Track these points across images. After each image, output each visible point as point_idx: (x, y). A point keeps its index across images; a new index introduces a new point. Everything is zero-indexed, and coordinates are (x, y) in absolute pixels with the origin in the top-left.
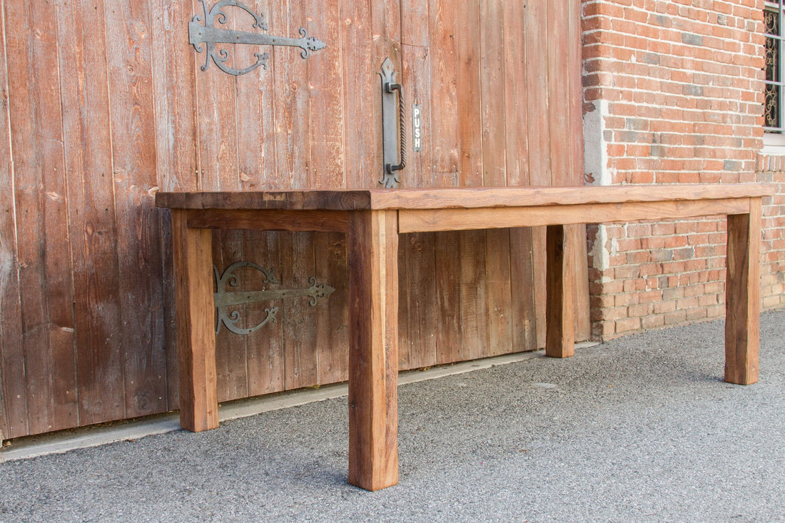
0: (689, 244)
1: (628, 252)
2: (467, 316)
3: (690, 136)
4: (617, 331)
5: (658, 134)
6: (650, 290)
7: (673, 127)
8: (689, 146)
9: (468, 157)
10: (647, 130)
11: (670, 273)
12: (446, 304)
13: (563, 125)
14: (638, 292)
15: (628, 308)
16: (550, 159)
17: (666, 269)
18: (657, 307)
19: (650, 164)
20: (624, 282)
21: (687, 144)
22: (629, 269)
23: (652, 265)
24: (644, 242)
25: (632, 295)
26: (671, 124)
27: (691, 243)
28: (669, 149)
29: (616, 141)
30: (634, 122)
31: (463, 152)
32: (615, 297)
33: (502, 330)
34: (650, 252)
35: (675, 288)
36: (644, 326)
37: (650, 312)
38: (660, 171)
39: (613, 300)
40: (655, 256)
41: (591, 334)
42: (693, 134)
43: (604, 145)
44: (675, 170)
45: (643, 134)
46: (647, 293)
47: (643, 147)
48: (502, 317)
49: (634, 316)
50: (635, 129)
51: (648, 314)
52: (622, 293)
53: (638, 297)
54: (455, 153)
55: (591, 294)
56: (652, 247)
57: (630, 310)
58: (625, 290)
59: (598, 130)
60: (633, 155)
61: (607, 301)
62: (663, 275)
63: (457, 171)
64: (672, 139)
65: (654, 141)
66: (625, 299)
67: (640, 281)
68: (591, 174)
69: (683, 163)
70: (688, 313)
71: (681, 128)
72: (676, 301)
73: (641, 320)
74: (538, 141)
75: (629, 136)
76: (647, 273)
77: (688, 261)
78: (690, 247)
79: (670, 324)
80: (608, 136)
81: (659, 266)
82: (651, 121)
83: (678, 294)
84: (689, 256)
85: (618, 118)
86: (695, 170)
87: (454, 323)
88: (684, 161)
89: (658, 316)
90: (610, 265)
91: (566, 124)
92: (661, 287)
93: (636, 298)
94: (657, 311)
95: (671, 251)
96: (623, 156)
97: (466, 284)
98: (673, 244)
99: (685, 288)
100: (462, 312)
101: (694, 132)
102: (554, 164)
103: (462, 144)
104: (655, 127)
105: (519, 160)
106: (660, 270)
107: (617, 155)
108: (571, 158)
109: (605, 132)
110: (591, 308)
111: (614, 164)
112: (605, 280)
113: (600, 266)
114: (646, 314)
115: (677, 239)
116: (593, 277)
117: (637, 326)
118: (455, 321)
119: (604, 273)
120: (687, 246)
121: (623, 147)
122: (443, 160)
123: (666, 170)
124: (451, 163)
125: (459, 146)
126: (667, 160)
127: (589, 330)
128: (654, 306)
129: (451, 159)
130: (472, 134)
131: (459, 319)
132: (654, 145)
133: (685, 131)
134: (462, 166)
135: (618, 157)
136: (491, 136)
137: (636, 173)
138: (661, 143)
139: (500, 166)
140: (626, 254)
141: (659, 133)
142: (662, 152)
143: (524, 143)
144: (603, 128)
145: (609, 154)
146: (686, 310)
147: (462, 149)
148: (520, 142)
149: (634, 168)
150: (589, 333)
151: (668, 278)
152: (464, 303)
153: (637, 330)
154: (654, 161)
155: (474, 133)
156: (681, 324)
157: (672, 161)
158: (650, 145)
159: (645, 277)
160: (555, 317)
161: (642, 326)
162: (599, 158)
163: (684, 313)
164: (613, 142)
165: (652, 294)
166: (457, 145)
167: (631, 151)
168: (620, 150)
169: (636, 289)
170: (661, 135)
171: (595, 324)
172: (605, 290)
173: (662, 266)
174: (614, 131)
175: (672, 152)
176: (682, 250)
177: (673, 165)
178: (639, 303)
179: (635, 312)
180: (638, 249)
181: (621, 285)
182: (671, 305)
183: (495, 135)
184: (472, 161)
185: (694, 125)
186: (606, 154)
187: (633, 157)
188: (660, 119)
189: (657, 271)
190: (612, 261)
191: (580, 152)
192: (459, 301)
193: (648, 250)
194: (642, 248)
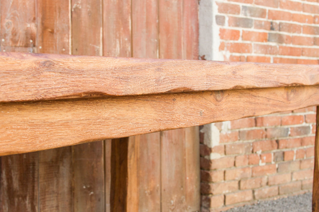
0: (306, 122)
1: (241, 130)
2: (45, 195)
3: (311, 27)
4: (227, 203)
5: (276, 24)
6: (264, 164)
7: (292, 17)
8: (309, 36)
9: (52, 32)
10: (264, 17)
11: (286, 148)
12: (16, 185)
13: (175, 9)
14: (251, 166)
15: (239, 182)
16: (159, 41)
17: (282, 145)
18: (271, 179)
19: (267, 49)
20: (235, 157)
21: (307, 33)
22: (241, 146)
23: (266, 141)
24: (259, 121)
25: (244, 169)
26: (290, 14)
27: (308, 121)
28: (288, 37)
29: (229, 26)
30: (251, 10)
31: (44, 28)
32: (225, 172)
33: (92, 207)
34: (266, 130)
35: (291, 162)
36: (257, 198)
37: (264, 183)
38: (278, 56)
39: (223, 175)
40: (270, 133)
41: (201, 205)
42: (313, 25)
43: (216, 29)
44: (293, 55)
45: (260, 21)
46: (261, 167)
47: (260, 33)
48: (92, 195)
49: (245, 188)
50: (252, 16)
51: (261, 186)
52: (233, 167)
53: (251, 171)
54: (33, 27)
55: (201, 168)
56: (267, 126)
57: (242, 184)
58: (237, 164)
59: (210, 15)
60: (249, 40)
61: (216, 176)
62: (279, 150)
63: (34, 46)
64: (291, 28)
65: (272, 29)
66: (236, 173)
67: (253, 156)
68: (204, 56)
69: (303, 50)
70: (304, 183)
71: (301, 19)
72: (292, 173)
73: (253, 192)
74: (145, 21)
75: (246, 23)
76: (262, 149)
77: (304, 138)
78: (307, 125)
79: (285, 194)
80: (220, 20)
81: (275, 142)
82: (269, 11)
83: (294, 167)
84: (306, 133)
85: (233, 5)
86: (314, 56)
87: (25, 204)
88: (303, 49)
89: (272, 188)
90: (220, 142)
91: (179, 8)
92: (276, 160)
93: (249, 172)
94: (271, 183)
95: (288, 129)
96: (237, 40)
97: (45, 163)
98: (290, 122)
99: (301, 161)
100: (37, 193)
101: (314, 23)
102: (163, 44)
103: (43, 19)
104: (273, 16)
105: (119, 39)
106: (275, 145)
107: (231, 39)
108: (184, 40)
109: (217, 17)
110: (201, 181)
111: (227, 47)
112: (214, 156)
113: (210, 143)
114: (259, 186)
115: (294, 118)
116: (203, 153)
117: (249, 197)
118: (27, 202)
119: (213, 150)
120: (304, 124)
121: (238, 32)
122: (14, 34)
123: (284, 55)
124: (27, 38)
125: (39, 20)
126: (285, 47)
127: (198, 202)
128: (268, 179)
129: (26, 34)
130: (57, 11)
131: (33, 199)
132: (273, 32)
133: (305, 22)
134: (43, 41)
135: (232, 41)
136: (84, 13)
137: (252, 57)
138: (280, 30)
139: (95, 43)
140: (239, 132)
141: (278, 22)
142: (280, 39)
143: (126, 22)
144: (215, 11)
145: (222, 38)
146: (301, 181)
147: (43, 24)
148: (121, 20)
149: (249, 52)
150: (198, 205)
151: (284, 153)
152: (41, 183)
153: (249, 201)
154: (271, 47)
155: (60, 8)
156: (296, 194)
157: (291, 48)
158: (267, 32)
159: (259, 152)
160: (120, 201)
161: (254, 197)
162: (211, 41)
163: (299, 184)
164: (226, 26)
165: (266, 168)
166: (34, 19)
167: (247, 36)
168: (235, 35)
169: (249, 164)
170: (280, 24)
171: (204, 197)
172: (213, 166)
173: (277, 141)
174: (227, 17)
175: (292, 40)
176: (299, 128)
177: (292, 51)
178: (252, 176)
179: (247, 185)
180: (252, 126)
181: (232, 160)
182: (287, 177)
183: (89, 13)
184: (57, 37)
185: (315, 17)
186: (219, 37)
187: (248, 42)
188: (279, 9)
189: (273, 147)
190: (223, 138)
191: (195, 35)
192: (33, 181)
193: (263, 128)
194: (256, 126)
